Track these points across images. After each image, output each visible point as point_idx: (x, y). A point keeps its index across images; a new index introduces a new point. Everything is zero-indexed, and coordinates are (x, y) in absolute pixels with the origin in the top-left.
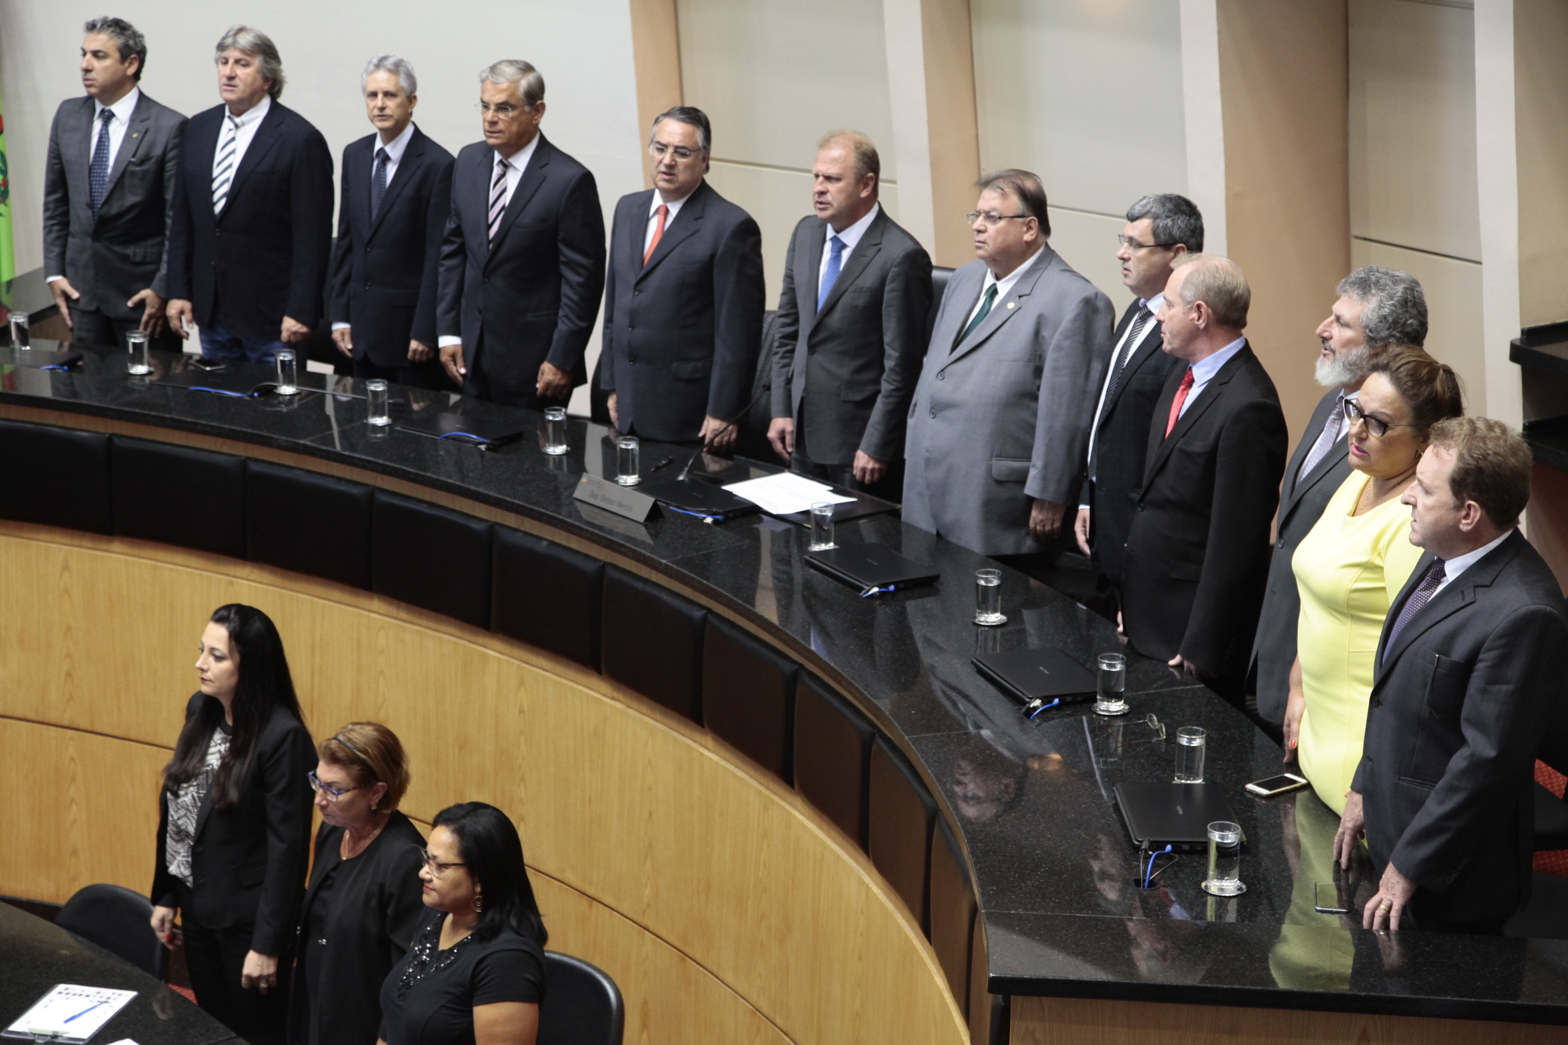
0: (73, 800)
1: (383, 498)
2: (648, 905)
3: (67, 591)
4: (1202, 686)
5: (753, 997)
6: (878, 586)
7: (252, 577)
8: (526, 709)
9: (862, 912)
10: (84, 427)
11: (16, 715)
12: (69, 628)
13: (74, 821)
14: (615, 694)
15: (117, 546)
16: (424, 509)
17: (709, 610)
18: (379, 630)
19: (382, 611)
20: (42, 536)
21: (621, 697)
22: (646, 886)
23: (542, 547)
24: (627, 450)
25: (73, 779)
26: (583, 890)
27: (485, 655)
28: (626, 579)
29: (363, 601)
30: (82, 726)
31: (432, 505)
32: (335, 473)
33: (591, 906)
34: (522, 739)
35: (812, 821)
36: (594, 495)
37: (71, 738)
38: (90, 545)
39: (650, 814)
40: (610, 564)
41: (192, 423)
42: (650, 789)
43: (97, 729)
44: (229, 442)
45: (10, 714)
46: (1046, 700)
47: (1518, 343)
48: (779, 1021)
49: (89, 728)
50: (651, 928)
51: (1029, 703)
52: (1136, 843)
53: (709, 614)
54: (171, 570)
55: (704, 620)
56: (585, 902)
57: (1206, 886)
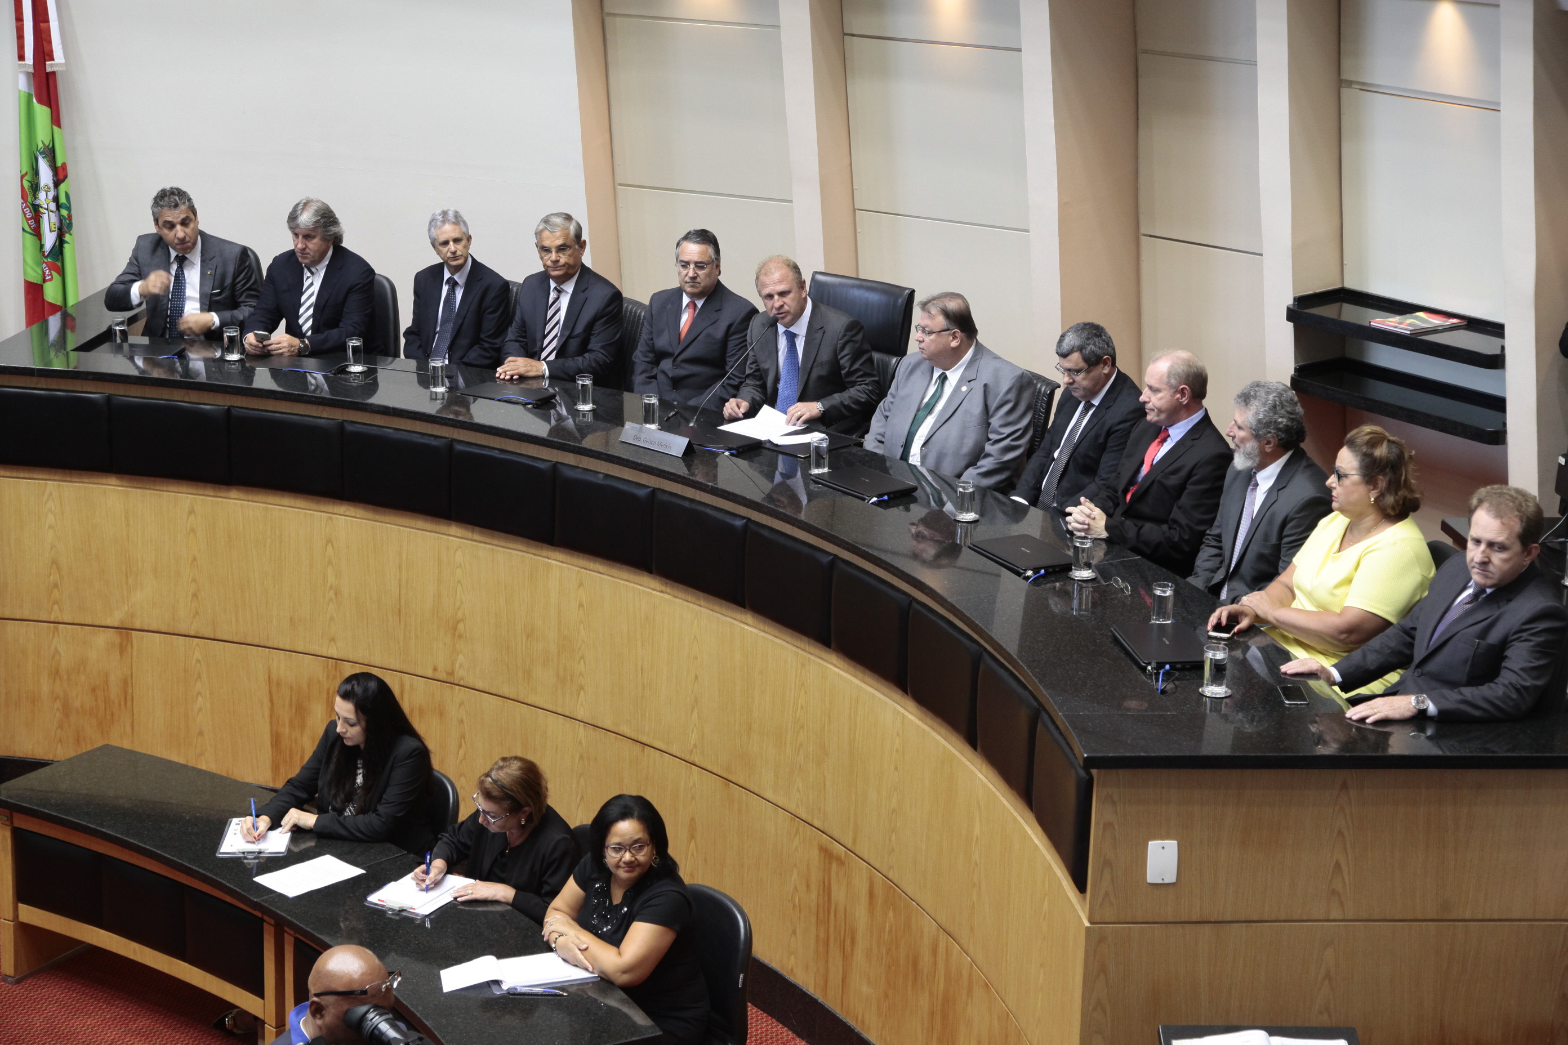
0: (199, 693)
1: (459, 447)
2: (695, 746)
3: (193, 530)
4: (1140, 557)
5: (792, 808)
6: (876, 497)
7: (348, 513)
8: (585, 603)
9: (898, 734)
10: (206, 402)
11: (151, 629)
12: (195, 559)
13: (200, 710)
14: (663, 588)
15: (234, 493)
16: (496, 454)
17: (749, 520)
18: (457, 550)
19: (459, 535)
20: (171, 488)
21: (669, 590)
22: (693, 732)
23: (599, 480)
24: (650, 404)
25: (199, 677)
26: (636, 739)
27: (549, 564)
28: (674, 500)
29: (443, 528)
30: (206, 636)
31: (502, 451)
32: (418, 430)
33: (643, 750)
34: (582, 626)
35: (847, 672)
36: (637, 438)
37: (197, 645)
38: (212, 493)
39: (696, 677)
40: (658, 489)
41: (298, 395)
42: (696, 658)
43: (219, 636)
44: (328, 409)
45: (146, 628)
46: (1036, 571)
47: (1291, 307)
48: (816, 824)
49: (212, 637)
50: (698, 763)
51: (1024, 573)
52: (1144, 665)
53: (749, 523)
54: (280, 509)
55: (746, 525)
56: (638, 747)
57: (1202, 691)
